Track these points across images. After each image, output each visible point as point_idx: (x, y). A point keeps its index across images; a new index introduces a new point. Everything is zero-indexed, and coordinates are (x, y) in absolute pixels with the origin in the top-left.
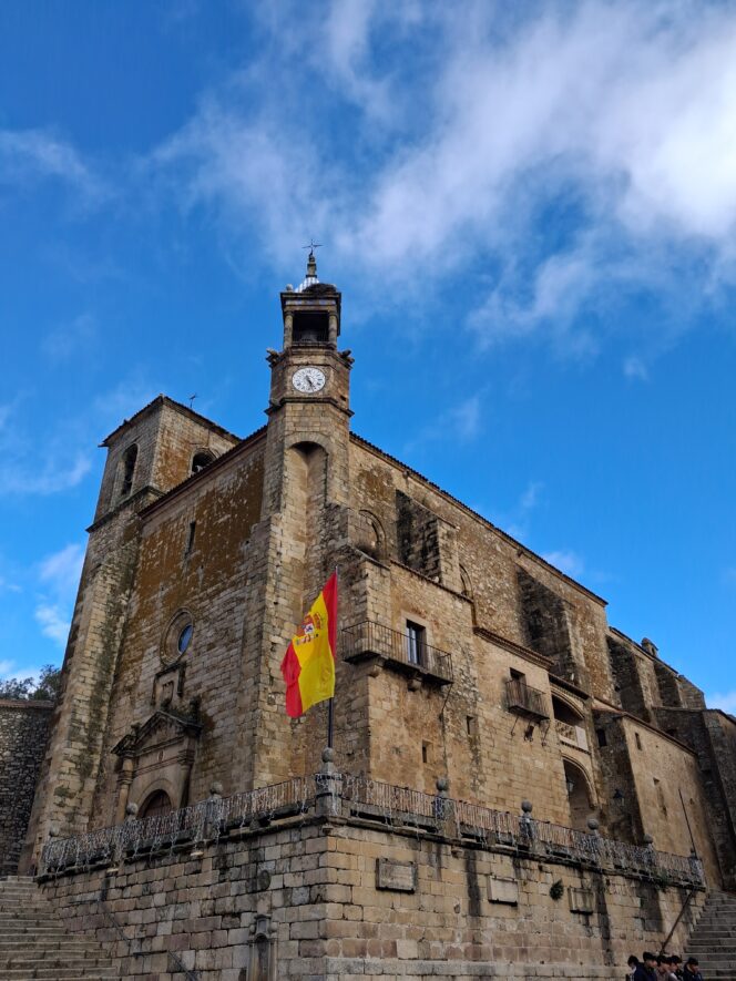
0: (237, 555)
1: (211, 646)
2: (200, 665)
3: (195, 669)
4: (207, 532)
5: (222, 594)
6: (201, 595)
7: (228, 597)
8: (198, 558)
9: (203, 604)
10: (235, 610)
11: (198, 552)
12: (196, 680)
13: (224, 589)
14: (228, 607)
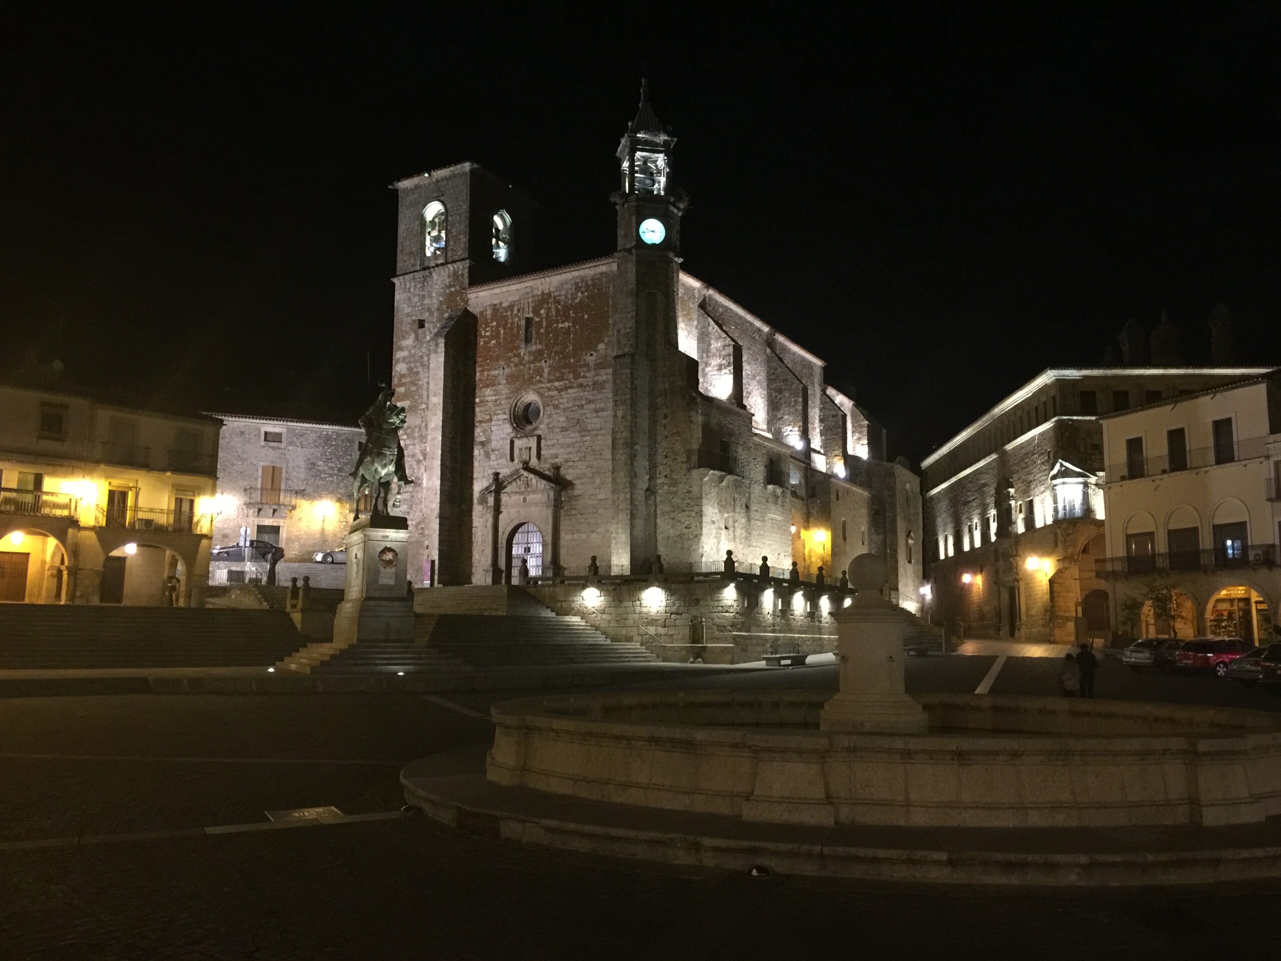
0: (582, 362)
1: (564, 429)
2: (554, 441)
3: (550, 443)
4: (547, 332)
5: (569, 391)
6: (549, 385)
7: (576, 395)
8: (540, 352)
9: (551, 393)
10: (585, 407)
11: (540, 347)
12: (553, 451)
13: (571, 387)
14: (578, 403)
